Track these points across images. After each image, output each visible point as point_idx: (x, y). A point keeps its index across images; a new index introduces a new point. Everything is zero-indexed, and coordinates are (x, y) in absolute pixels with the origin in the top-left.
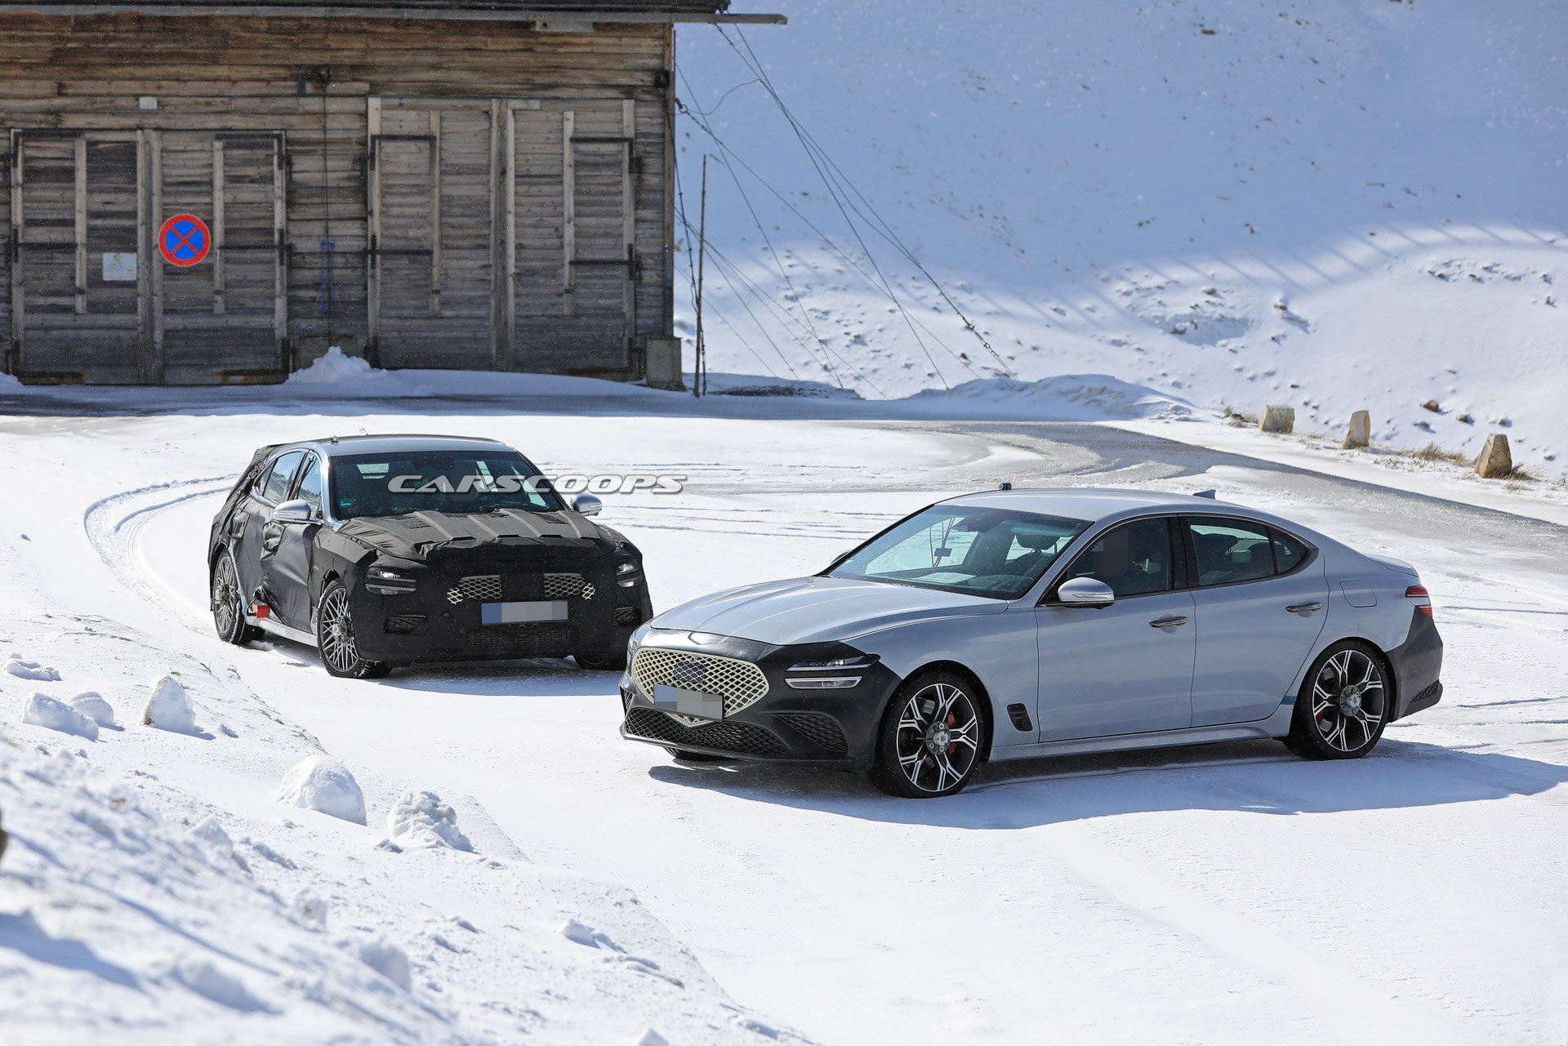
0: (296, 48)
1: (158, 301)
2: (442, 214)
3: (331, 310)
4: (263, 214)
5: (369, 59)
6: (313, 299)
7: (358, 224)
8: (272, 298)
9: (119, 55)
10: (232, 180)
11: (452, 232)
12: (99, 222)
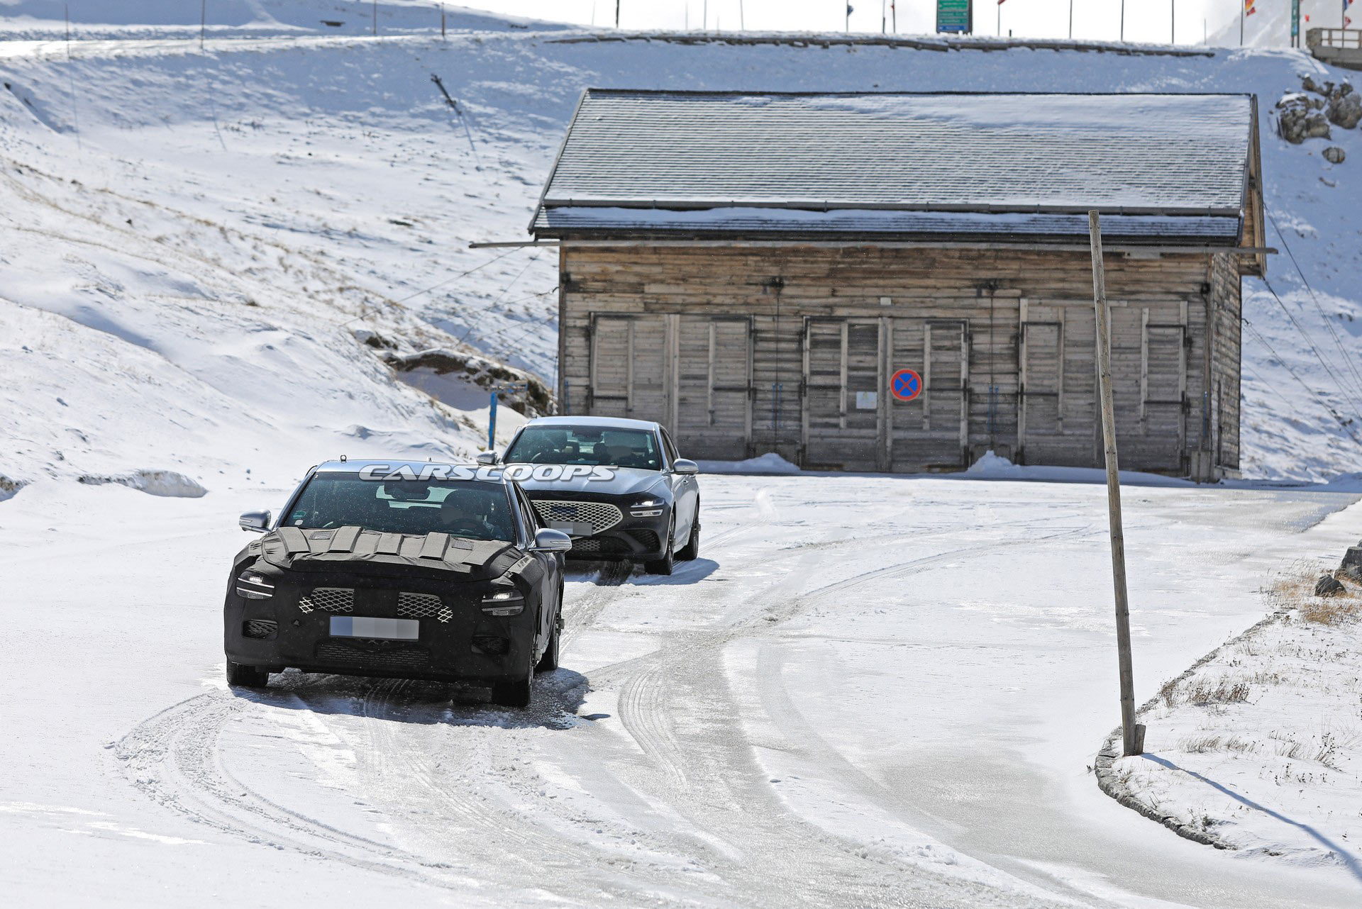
0: (977, 268)
1: (889, 423)
2: (1065, 371)
3: (994, 429)
4: (953, 370)
5: (1021, 275)
6: (984, 422)
7: (1012, 376)
8: (959, 421)
9: (870, 273)
10: (936, 348)
11: (1070, 382)
12: (855, 373)
